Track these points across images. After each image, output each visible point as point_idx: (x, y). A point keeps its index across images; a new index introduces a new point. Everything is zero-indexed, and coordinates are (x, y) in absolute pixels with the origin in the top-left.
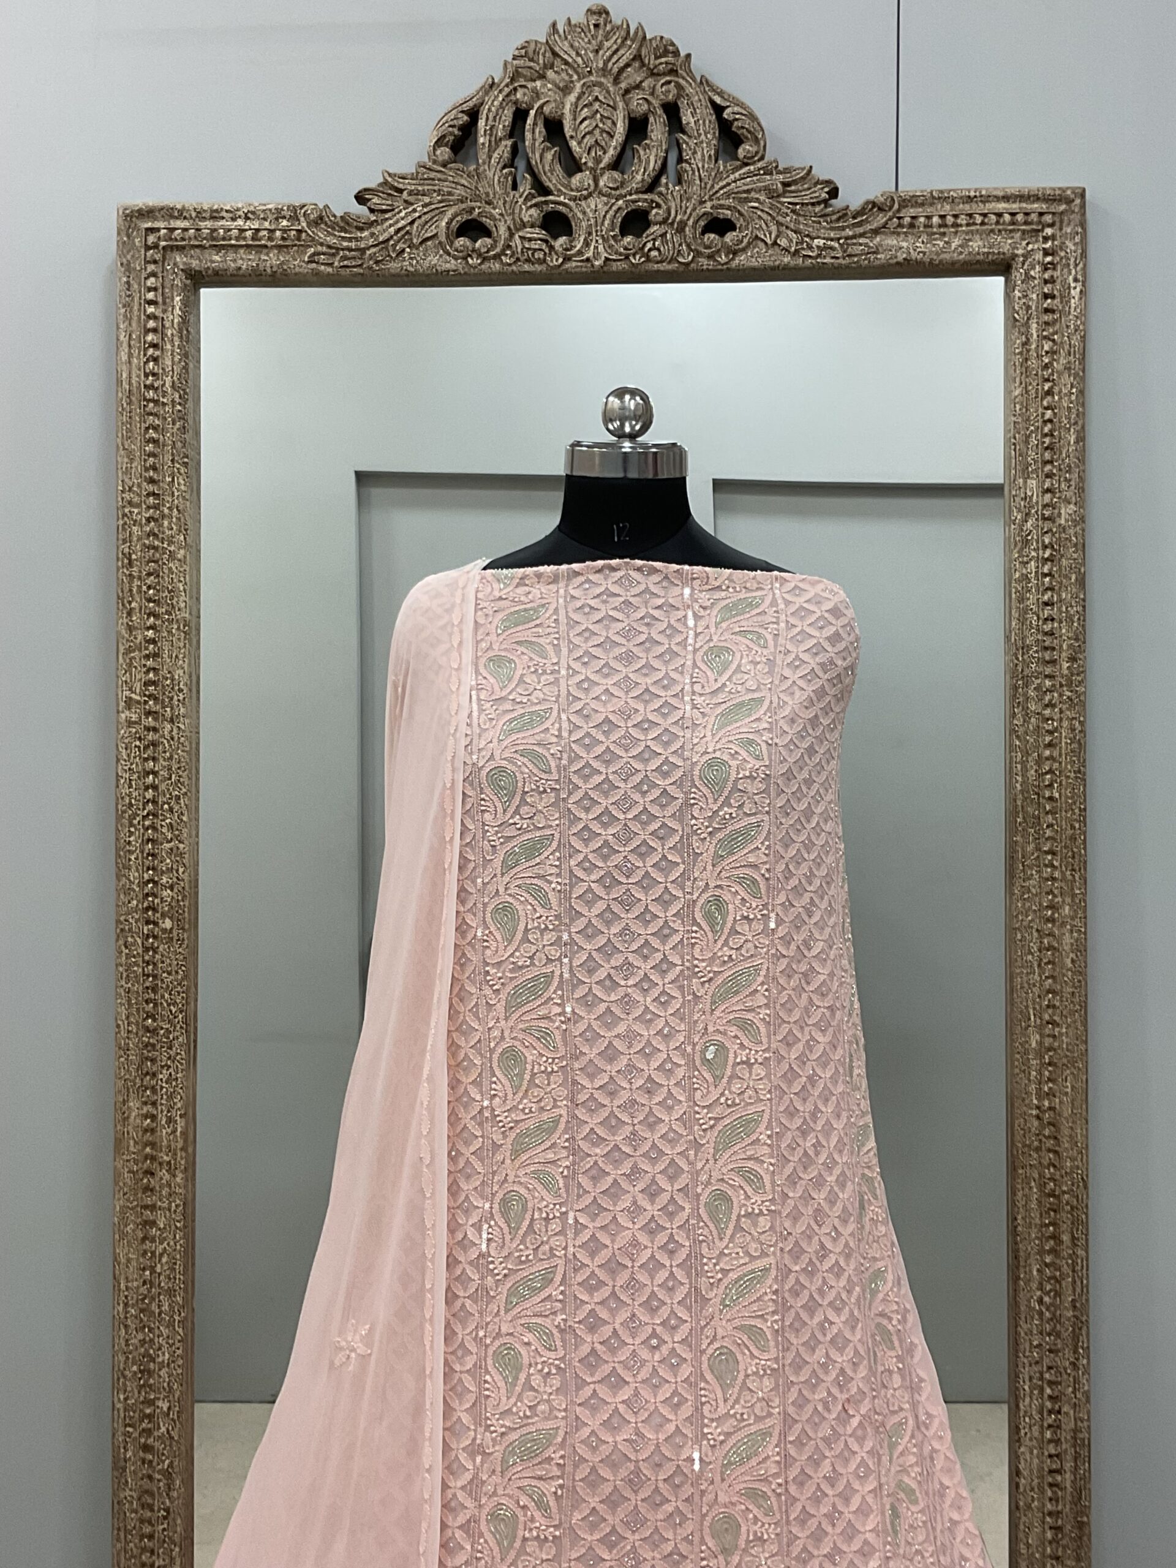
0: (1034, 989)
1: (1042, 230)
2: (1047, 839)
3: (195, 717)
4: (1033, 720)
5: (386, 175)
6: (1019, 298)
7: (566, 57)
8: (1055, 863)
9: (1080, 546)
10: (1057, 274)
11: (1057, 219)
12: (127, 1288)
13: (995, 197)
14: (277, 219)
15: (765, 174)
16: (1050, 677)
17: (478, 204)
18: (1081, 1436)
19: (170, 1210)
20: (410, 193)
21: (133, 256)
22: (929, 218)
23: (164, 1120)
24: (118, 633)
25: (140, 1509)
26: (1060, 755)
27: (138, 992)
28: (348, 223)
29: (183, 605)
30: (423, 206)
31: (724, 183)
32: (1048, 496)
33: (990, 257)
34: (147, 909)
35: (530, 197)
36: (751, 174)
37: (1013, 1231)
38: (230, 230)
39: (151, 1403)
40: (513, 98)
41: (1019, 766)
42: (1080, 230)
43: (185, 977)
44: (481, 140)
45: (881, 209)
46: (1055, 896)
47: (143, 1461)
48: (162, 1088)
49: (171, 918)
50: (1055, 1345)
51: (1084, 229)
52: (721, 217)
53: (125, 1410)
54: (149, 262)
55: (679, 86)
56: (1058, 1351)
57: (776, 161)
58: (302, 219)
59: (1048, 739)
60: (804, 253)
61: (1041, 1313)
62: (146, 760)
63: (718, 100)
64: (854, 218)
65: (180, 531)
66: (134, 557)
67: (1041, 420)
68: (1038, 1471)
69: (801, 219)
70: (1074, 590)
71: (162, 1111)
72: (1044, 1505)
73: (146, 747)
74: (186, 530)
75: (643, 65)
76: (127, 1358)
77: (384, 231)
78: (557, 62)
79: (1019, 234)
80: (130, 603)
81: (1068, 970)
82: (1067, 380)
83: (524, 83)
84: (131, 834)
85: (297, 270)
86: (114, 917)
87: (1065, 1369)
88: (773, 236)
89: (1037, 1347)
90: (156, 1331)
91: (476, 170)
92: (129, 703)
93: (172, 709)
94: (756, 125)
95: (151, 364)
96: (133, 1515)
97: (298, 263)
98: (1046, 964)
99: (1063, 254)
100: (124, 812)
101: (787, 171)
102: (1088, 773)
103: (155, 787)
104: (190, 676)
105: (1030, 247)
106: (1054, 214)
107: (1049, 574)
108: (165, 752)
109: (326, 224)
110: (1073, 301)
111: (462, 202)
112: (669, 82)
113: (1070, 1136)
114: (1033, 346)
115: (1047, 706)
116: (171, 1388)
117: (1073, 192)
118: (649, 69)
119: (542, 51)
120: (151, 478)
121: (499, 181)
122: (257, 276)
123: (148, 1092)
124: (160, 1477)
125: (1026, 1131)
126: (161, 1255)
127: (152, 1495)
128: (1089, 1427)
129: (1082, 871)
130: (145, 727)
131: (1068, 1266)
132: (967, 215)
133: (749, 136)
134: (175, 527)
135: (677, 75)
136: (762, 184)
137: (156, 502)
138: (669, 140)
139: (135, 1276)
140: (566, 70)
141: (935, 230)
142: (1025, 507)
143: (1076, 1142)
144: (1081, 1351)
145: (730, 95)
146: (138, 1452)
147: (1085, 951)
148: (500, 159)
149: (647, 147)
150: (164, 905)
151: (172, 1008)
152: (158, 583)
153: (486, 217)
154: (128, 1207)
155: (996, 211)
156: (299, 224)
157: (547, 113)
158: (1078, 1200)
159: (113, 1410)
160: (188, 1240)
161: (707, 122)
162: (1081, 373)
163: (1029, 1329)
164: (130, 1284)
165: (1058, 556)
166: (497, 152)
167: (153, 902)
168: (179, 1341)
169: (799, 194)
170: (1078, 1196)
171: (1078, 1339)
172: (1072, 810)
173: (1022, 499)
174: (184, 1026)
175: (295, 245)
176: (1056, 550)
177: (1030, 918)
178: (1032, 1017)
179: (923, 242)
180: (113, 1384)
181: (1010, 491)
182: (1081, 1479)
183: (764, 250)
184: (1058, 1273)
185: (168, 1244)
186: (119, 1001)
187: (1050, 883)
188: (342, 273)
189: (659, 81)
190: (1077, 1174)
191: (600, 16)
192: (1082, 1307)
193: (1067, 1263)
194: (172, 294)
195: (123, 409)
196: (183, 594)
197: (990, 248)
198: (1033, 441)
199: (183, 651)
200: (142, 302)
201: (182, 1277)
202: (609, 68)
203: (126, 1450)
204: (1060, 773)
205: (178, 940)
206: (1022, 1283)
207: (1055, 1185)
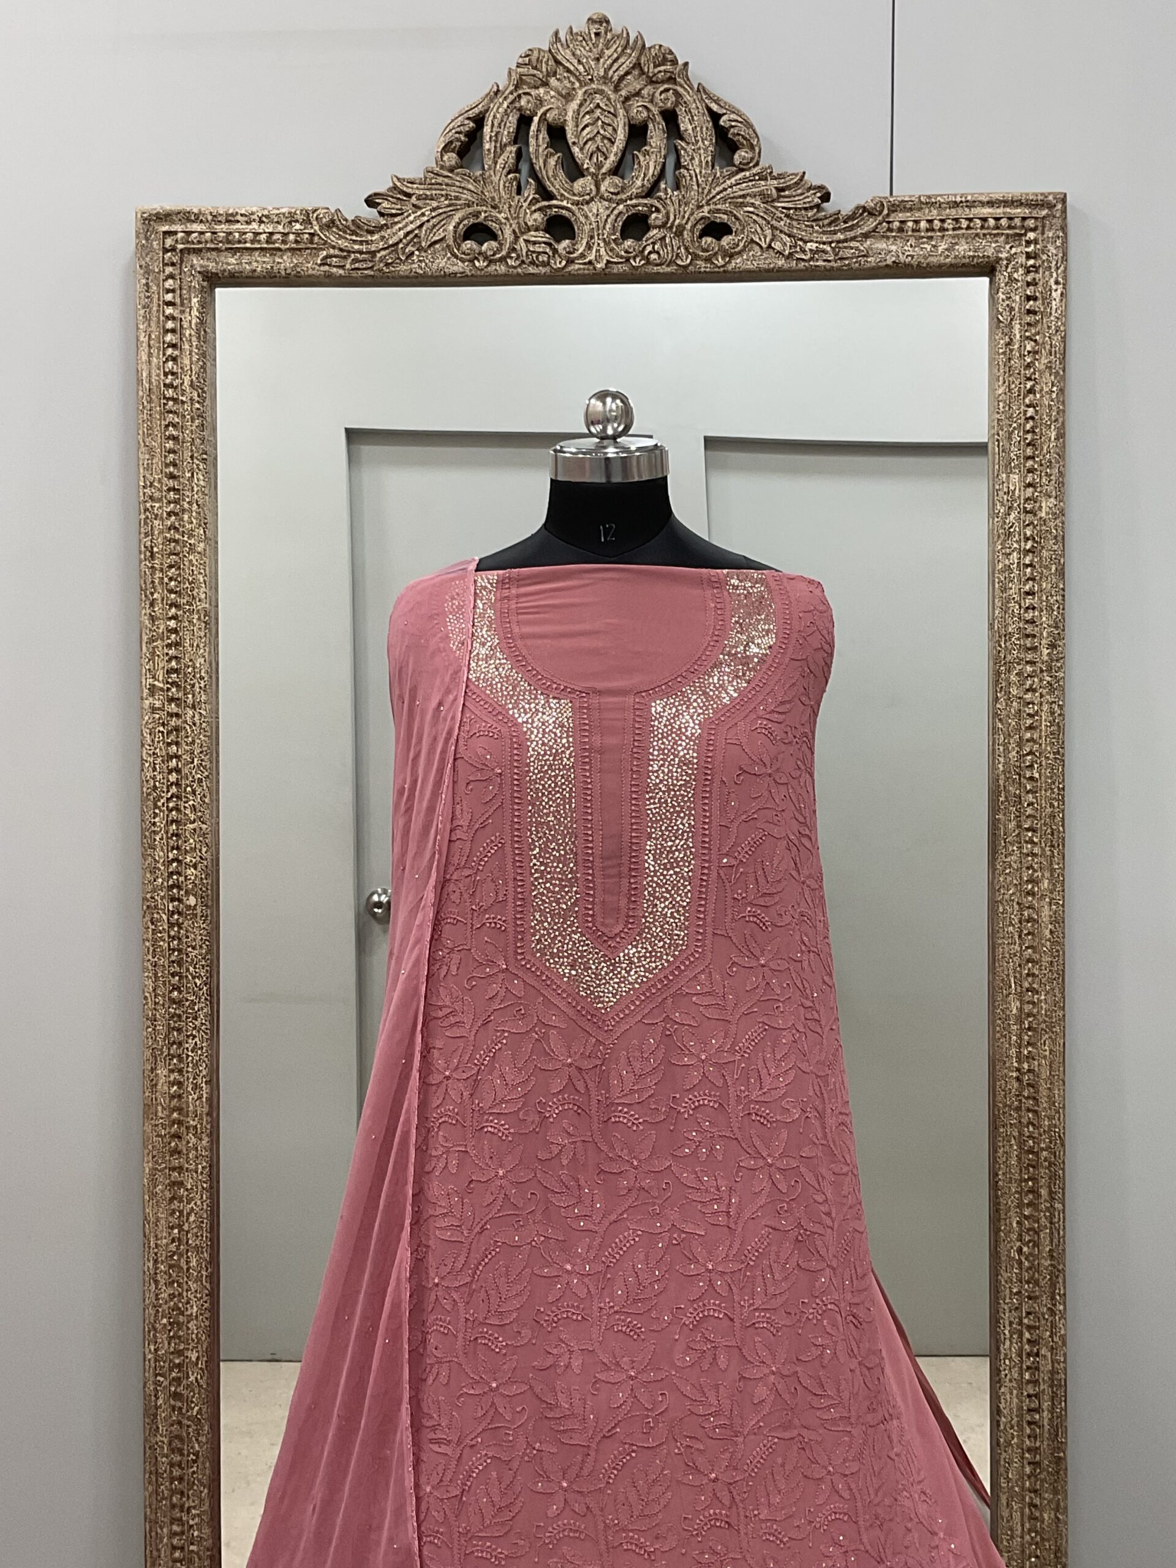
0: (1015, 959)
1: (1025, 235)
2: (1028, 817)
3: (214, 702)
4: (1015, 704)
5: (395, 179)
6: (1003, 300)
7: (568, 65)
8: (1035, 840)
9: (1059, 538)
10: (1038, 276)
11: (1039, 224)
12: (157, 1246)
13: (980, 202)
14: (290, 223)
15: (759, 179)
16: (1032, 663)
17: (484, 208)
18: (1056, 1376)
19: (197, 1172)
20: (419, 198)
21: (151, 259)
22: (917, 222)
23: (191, 1086)
24: (141, 622)
25: (170, 1452)
26: (1040, 738)
27: (164, 966)
28: (359, 227)
29: (203, 596)
30: (431, 211)
31: (721, 188)
32: (1031, 489)
33: (975, 260)
34: (171, 888)
35: (534, 201)
36: (745, 180)
37: (994, 1186)
38: (245, 233)
39: (179, 1353)
40: (517, 105)
41: (1001, 748)
42: (1061, 234)
43: (209, 952)
44: (487, 146)
45: (871, 214)
46: (1035, 871)
47: (173, 1408)
49: (193, 895)
51: (1065, 234)
52: (718, 221)
53: (155, 1362)
54: (167, 265)
55: (676, 93)
56: (1036, 1298)
57: (770, 167)
58: (315, 223)
59: (1029, 722)
60: (798, 256)
61: (1020, 1263)
62: (169, 744)
63: (715, 107)
64: (845, 222)
65: (200, 525)
66: (155, 549)
67: (1023, 418)
68: (1018, 1410)
69: (795, 223)
70: (1054, 580)
71: (188, 1078)
72: (1023, 1442)
73: (169, 733)
75: (642, 73)
76: (158, 1311)
77: (395, 234)
78: (560, 70)
79: (1003, 238)
80: (152, 594)
81: (1047, 941)
82: (1048, 378)
83: (528, 91)
84: (156, 815)
85: (310, 272)
86: (141, 895)
87: (1043, 1315)
88: (768, 240)
89: (1017, 1294)
90: (185, 1284)
91: (483, 174)
92: (153, 690)
93: (193, 696)
94: (751, 131)
95: (170, 364)
96: (164, 1459)
97: (310, 265)
98: (1029, 934)
99: (1044, 257)
100: (149, 794)
101: (780, 177)
102: (1066, 755)
103: (178, 770)
104: (211, 664)
105: (1014, 250)
106: (1036, 218)
107: (1031, 565)
108: (187, 737)
109: (338, 228)
110: (1054, 303)
111: (469, 207)
112: (667, 90)
113: (1049, 1097)
114: (1016, 347)
115: (1028, 690)
116: (199, 1339)
117: (1054, 198)
118: (648, 77)
119: (545, 60)
120: (171, 473)
121: (505, 186)
122: (271, 278)
123: (175, 1061)
124: (189, 1423)
125: (1007, 1092)
126: (189, 1214)
127: (181, 1439)
128: (1065, 1369)
129: (1061, 847)
130: (168, 712)
131: (1046, 1218)
132: (953, 219)
133: (745, 142)
134: (194, 521)
135: (675, 83)
136: (757, 190)
137: (177, 497)
138: (668, 147)
139: (164, 1234)
140: (569, 78)
141: (923, 234)
142: (1008, 500)
143: (1054, 1102)
144: (1058, 1297)
145: (725, 103)
146: (169, 1400)
147: (1063, 922)
148: (506, 162)
149: (647, 153)
150: (188, 882)
151: (197, 980)
152: (180, 575)
153: (492, 221)
154: (156, 1169)
155: (981, 216)
156: (312, 228)
157: (550, 120)
158: (1055, 1157)
159: (145, 1361)
160: (213, 1199)
161: (704, 129)
162: (1061, 373)
163: (1009, 1277)
164: (159, 1242)
165: (1039, 548)
166: (502, 157)
167: (178, 880)
168: (207, 1295)
169: (792, 199)
170: (1055, 1153)
171: (1055, 1286)
172: (1052, 789)
173: (1005, 493)
174: (209, 998)
175: (308, 249)
176: (1037, 542)
177: (1011, 892)
178: (1013, 985)
179: (911, 246)
180: (145, 1336)
181: (994, 485)
182: (1058, 1418)
183: (759, 253)
184: (1036, 1225)
185: (195, 1204)
186: (146, 974)
187: (1030, 858)
188: (354, 274)
189: (658, 89)
190: (1055, 1132)
191: (601, 25)
192: (1057, 1256)
193: (1045, 1215)
194: (190, 295)
195: (144, 407)
196: (203, 585)
197: (975, 251)
198: (1016, 438)
199: (203, 640)
200: (161, 303)
201: (208, 1235)
202: (610, 76)
203: (157, 1398)
204: (1040, 754)
205: (202, 916)
206: (1002, 1234)
207: (1034, 1143)
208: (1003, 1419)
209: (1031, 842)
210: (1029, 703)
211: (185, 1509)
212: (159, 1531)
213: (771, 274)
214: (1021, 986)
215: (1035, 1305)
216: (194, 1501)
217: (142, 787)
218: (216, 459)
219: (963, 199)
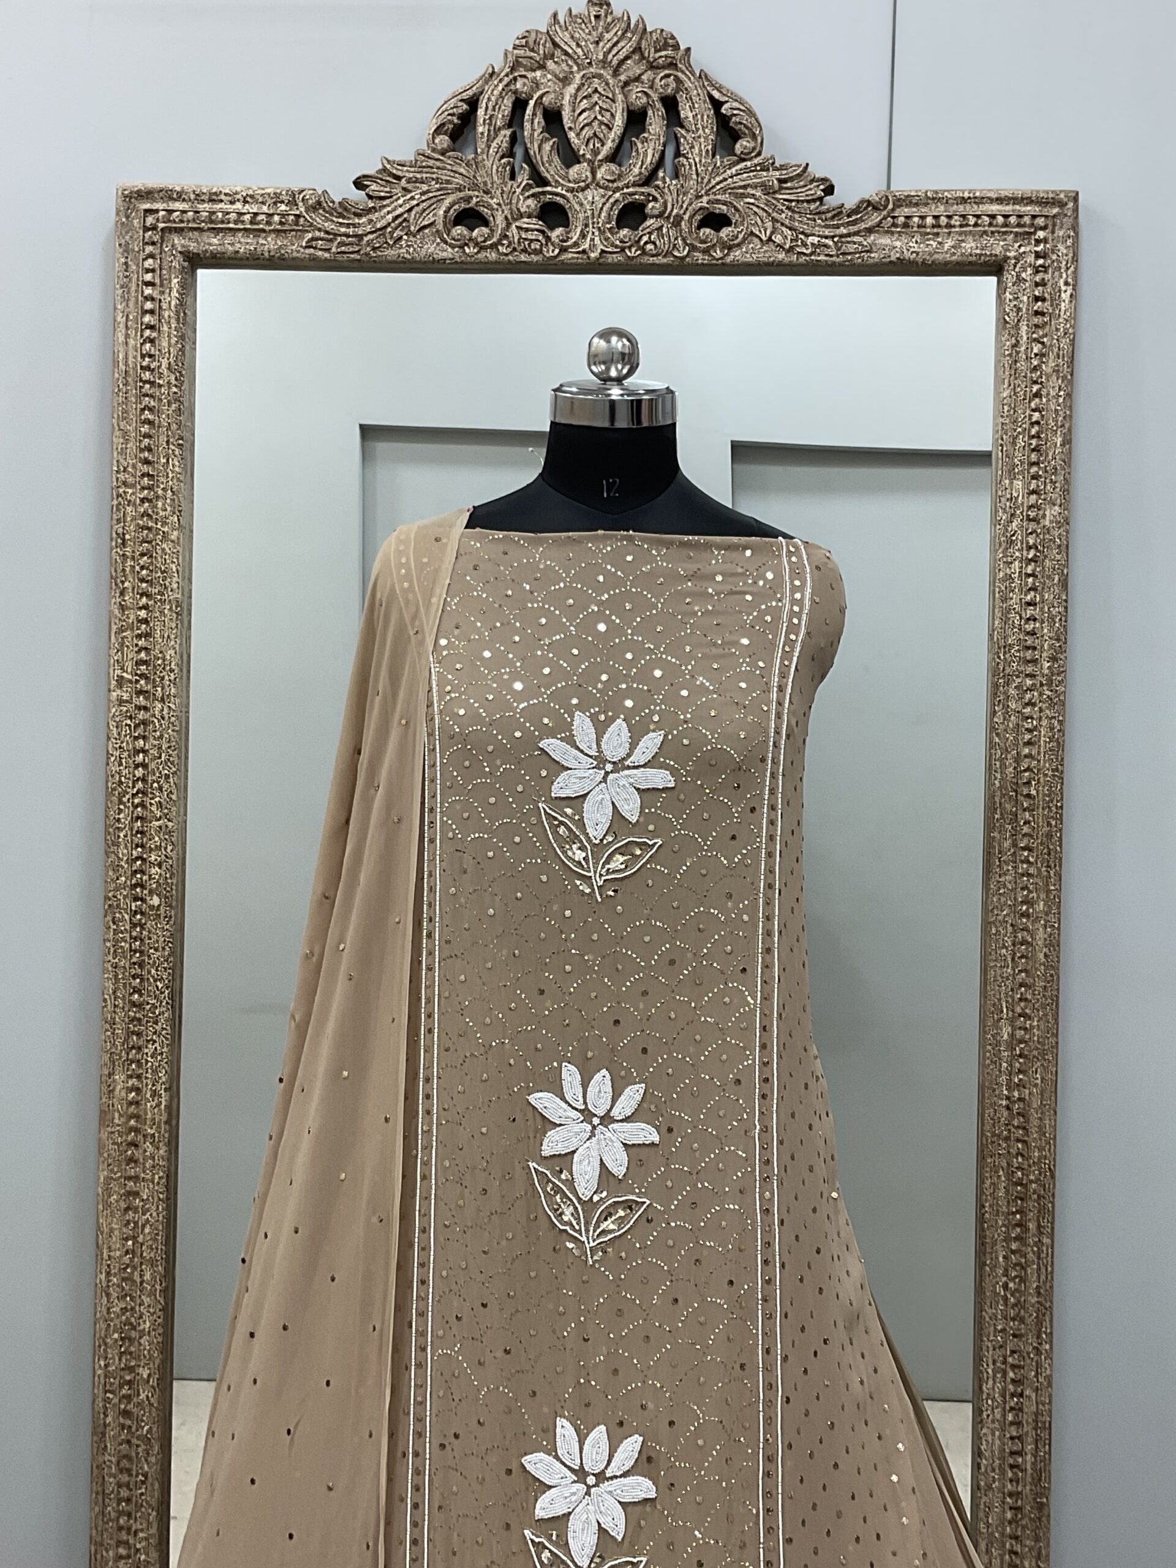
0: (1007, 983)
1: (1034, 233)
3: (185, 696)
4: (1013, 718)
5: (385, 162)
6: (1010, 301)
7: (566, 48)
8: (1031, 859)
9: (1063, 548)
10: (1047, 277)
11: (1050, 223)
12: (109, 1256)
13: (989, 198)
14: (275, 203)
15: (761, 170)
16: (1031, 676)
17: (476, 193)
18: (1040, 1419)
19: (153, 1183)
20: (409, 181)
21: (131, 237)
22: (923, 218)
23: (149, 1093)
24: (111, 612)
25: (118, 1472)
26: (1039, 753)
27: (124, 967)
28: (346, 209)
29: (175, 586)
30: (421, 194)
31: (721, 178)
32: (1034, 497)
33: (982, 258)
34: (135, 886)
35: (528, 187)
36: (747, 170)
37: (980, 1219)
38: (228, 213)
39: (131, 1369)
40: (512, 87)
41: (998, 763)
42: (1072, 234)
43: (172, 954)
44: (480, 129)
45: (875, 208)
46: (1030, 892)
47: (123, 1427)
48: (147, 1062)
49: (157, 895)
50: (1020, 1330)
51: (1077, 234)
52: (717, 211)
53: (106, 1376)
54: (147, 243)
55: (678, 80)
56: (1021, 1336)
57: (772, 157)
58: (301, 204)
59: (1027, 737)
60: (798, 250)
61: (1006, 1299)
62: (136, 738)
63: (716, 94)
64: (849, 216)
65: (174, 513)
66: (127, 537)
67: (1028, 422)
68: (1000, 1452)
69: (796, 216)
70: (1057, 591)
71: (147, 1085)
72: (1004, 1486)
73: (137, 726)
74: (180, 511)
75: (643, 57)
76: (109, 1325)
77: (383, 217)
78: (558, 53)
79: (1012, 236)
80: (123, 582)
81: (1040, 964)
82: (1055, 382)
83: (524, 73)
84: (120, 811)
85: (295, 254)
86: (103, 894)
87: (1029, 1354)
88: (768, 233)
89: (1001, 1331)
90: (138, 1299)
91: (475, 159)
92: (121, 681)
93: (163, 688)
94: (753, 120)
95: (148, 345)
96: (111, 1480)
97: (295, 247)
98: (1019, 958)
99: (1054, 257)
100: (114, 789)
101: (782, 168)
102: (1065, 772)
103: (144, 766)
104: (182, 657)
105: (1022, 249)
106: (1046, 217)
107: (1033, 575)
108: (155, 731)
109: (324, 210)
110: (1063, 304)
111: (460, 191)
112: (667, 76)
113: (1040, 1127)
114: (1023, 349)
115: (1027, 704)
116: (151, 1356)
118: (648, 61)
119: (542, 42)
120: (146, 459)
121: (497, 170)
122: (254, 259)
123: (134, 1066)
124: (139, 1442)
125: (995, 1122)
126: (144, 1226)
127: (130, 1460)
128: (1050, 1411)
129: (1057, 868)
130: (136, 705)
131: (1034, 1253)
132: (961, 216)
133: (747, 132)
134: (169, 509)
135: (677, 70)
136: (758, 180)
137: (151, 483)
138: (667, 134)
139: (118, 1246)
140: (566, 61)
141: (928, 230)
142: (1011, 507)
143: (1045, 1133)
144: (1044, 1336)
145: (728, 90)
146: (118, 1418)
147: (1058, 946)
148: (498, 149)
149: (646, 140)
150: (152, 882)
151: (158, 983)
152: (152, 562)
153: (483, 206)
154: (112, 1178)
155: (989, 213)
156: (297, 209)
157: (546, 104)
158: (1044, 1190)
159: (94, 1377)
160: (170, 1212)
161: (705, 117)
162: (1069, 377)
163: (994, 1314)
164: (112, 1254)
165: (1042, 557)
166: (496, 141)
167: (141, 879)
168: (160, 1310)
169: (795, 191)
170: (1045, 1185)
171: (1042, 1324)
172: (1049, 808)
173: (1008, 500)
174: (170, 1002)
175: (293, 230)
176: (1039, 551)
177: (1005, 913)
178: (1005, 1010)
179: (917, 242)
180: (95, 1351)
181: (996, 491)
182: (1041, 1461)
183: (759, 246)
184: (1023, 1260)
185: (151, 1215)
186: (106, 976)
187: (1025, 879)
188: (339, 257)
189: (658, 74)
190: (1045, 1164)
191: (601, 8)
192: (1046, 1293)
193: (1032, 1250)
194: (170, 276)
195: (119, 390)
196: (176, 575)
197: (982, 249)
198: (1020, 443)
199: (174, 632)
200: (140, 283)
201: (163, 1248)
202: (609, 60)
203: (106, 1415)
204: (1038, 770)
205: (166, 917)
206: (987, 1269)
207: (1023, 1174)
208: (984, 1461)
209: (1028, 862)
210: (1028, 718)
211: (132, 1532)
212: (104, 1553)
213: (771, 268)
214: (1013, 1011)
215: (1021, 1344)
216: (141, 1524)
217: (107, 782)
218: (193, 445)
219: (971, 195)
